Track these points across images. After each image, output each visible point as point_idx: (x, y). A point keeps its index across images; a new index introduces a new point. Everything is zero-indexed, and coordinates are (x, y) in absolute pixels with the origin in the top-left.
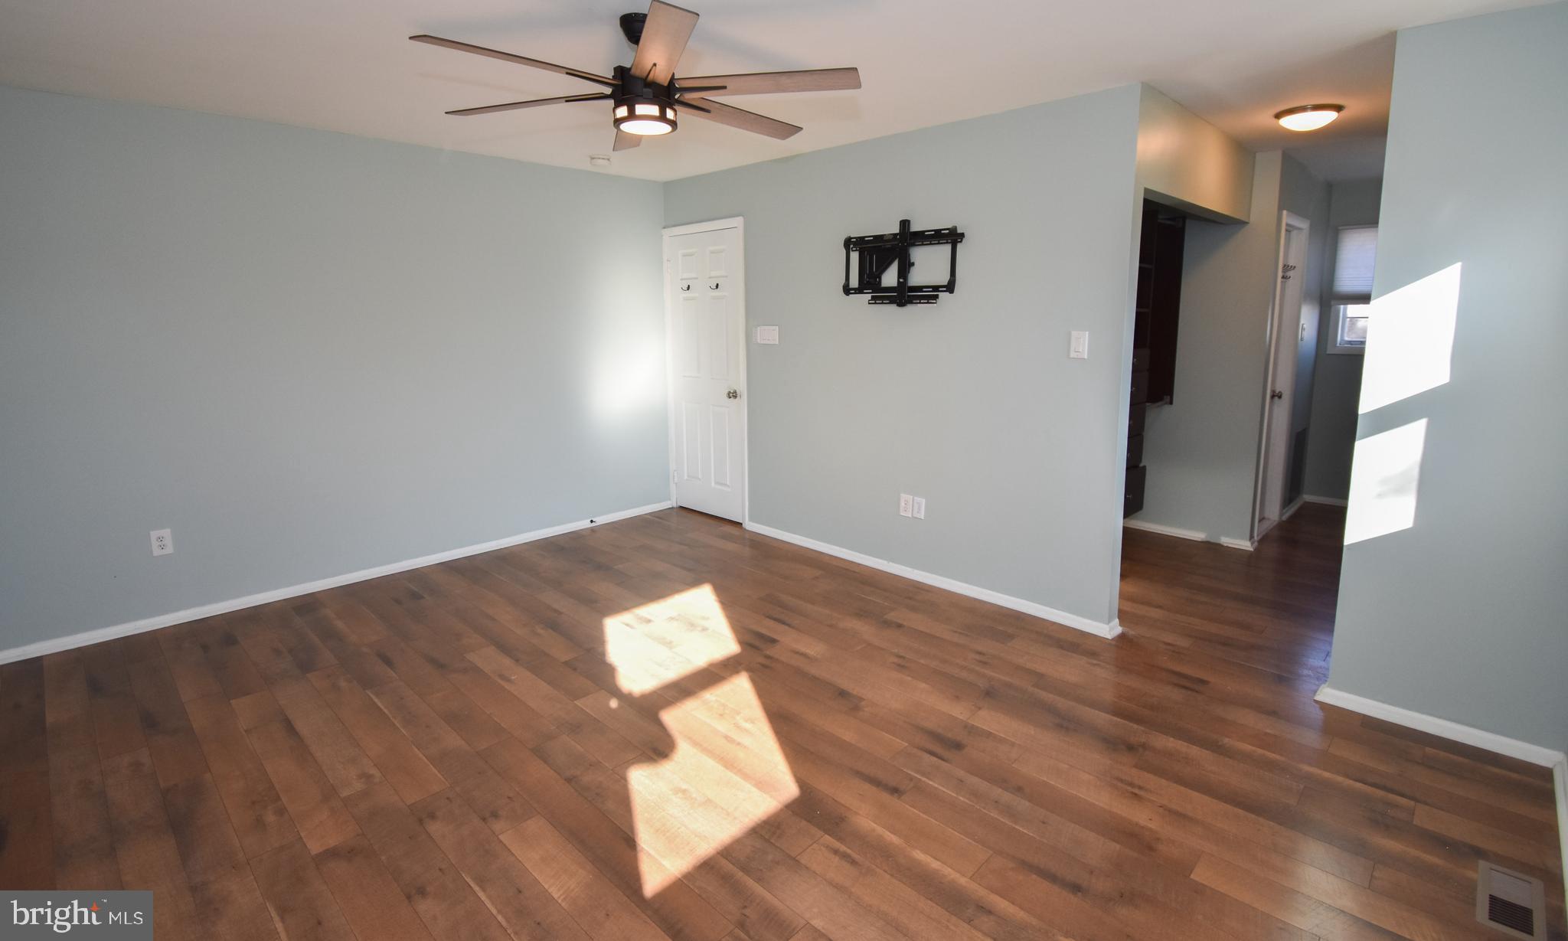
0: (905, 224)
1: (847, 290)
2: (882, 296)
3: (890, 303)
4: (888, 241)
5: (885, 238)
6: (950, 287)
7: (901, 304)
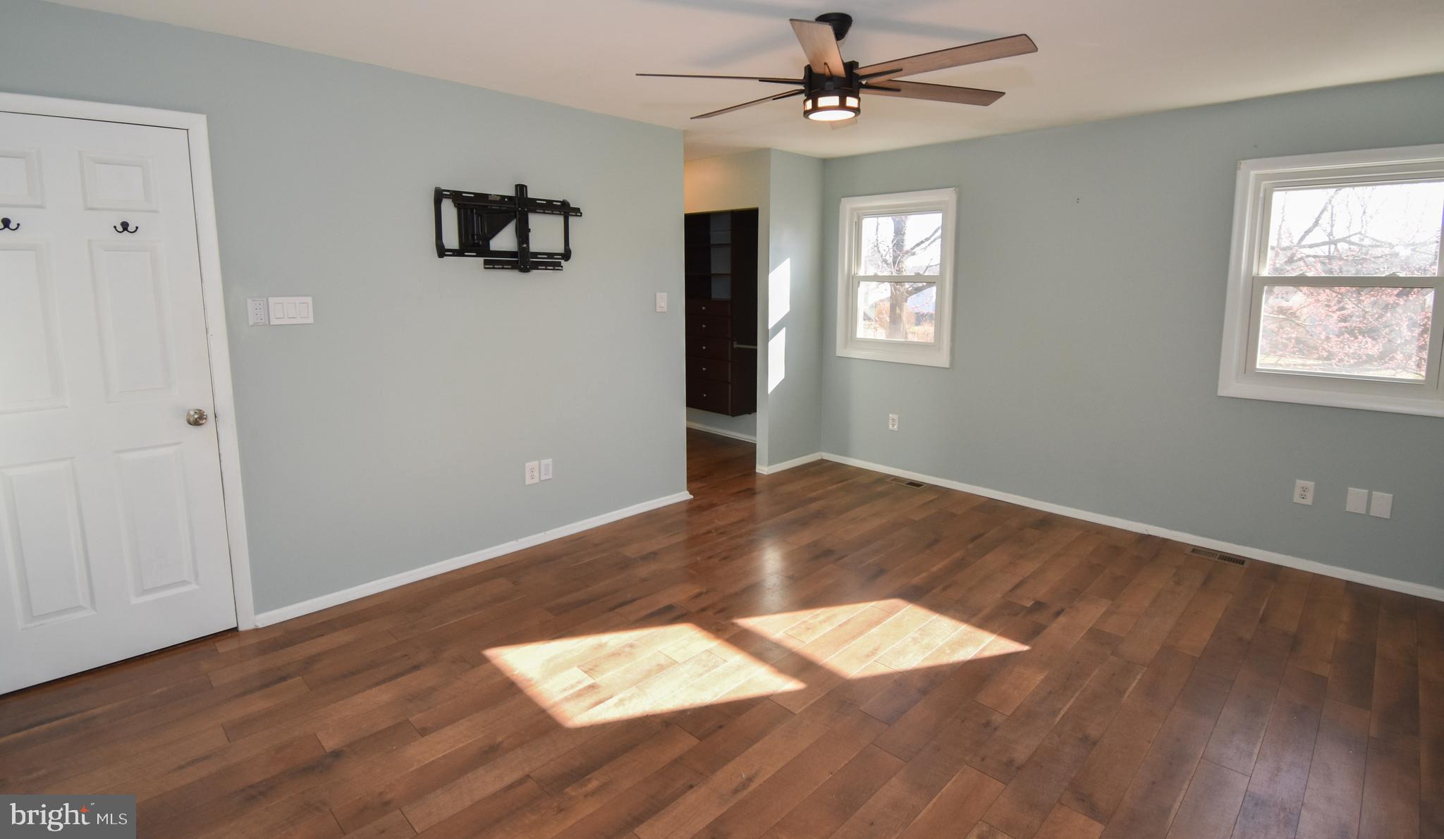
0: (521, 188)
1: (442, 251)
2: (495, 261)
3: (513, 268)
4: (495, 202)
5: (490, 199)
6: (567, 255)
7: (525, 270)
